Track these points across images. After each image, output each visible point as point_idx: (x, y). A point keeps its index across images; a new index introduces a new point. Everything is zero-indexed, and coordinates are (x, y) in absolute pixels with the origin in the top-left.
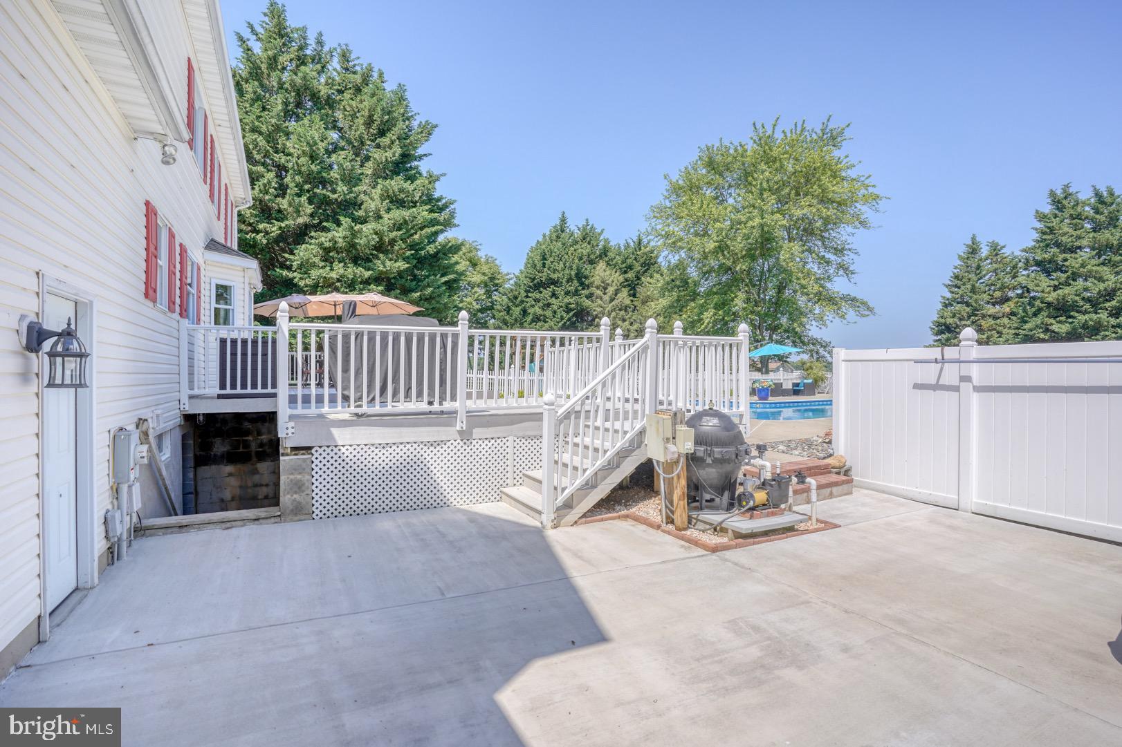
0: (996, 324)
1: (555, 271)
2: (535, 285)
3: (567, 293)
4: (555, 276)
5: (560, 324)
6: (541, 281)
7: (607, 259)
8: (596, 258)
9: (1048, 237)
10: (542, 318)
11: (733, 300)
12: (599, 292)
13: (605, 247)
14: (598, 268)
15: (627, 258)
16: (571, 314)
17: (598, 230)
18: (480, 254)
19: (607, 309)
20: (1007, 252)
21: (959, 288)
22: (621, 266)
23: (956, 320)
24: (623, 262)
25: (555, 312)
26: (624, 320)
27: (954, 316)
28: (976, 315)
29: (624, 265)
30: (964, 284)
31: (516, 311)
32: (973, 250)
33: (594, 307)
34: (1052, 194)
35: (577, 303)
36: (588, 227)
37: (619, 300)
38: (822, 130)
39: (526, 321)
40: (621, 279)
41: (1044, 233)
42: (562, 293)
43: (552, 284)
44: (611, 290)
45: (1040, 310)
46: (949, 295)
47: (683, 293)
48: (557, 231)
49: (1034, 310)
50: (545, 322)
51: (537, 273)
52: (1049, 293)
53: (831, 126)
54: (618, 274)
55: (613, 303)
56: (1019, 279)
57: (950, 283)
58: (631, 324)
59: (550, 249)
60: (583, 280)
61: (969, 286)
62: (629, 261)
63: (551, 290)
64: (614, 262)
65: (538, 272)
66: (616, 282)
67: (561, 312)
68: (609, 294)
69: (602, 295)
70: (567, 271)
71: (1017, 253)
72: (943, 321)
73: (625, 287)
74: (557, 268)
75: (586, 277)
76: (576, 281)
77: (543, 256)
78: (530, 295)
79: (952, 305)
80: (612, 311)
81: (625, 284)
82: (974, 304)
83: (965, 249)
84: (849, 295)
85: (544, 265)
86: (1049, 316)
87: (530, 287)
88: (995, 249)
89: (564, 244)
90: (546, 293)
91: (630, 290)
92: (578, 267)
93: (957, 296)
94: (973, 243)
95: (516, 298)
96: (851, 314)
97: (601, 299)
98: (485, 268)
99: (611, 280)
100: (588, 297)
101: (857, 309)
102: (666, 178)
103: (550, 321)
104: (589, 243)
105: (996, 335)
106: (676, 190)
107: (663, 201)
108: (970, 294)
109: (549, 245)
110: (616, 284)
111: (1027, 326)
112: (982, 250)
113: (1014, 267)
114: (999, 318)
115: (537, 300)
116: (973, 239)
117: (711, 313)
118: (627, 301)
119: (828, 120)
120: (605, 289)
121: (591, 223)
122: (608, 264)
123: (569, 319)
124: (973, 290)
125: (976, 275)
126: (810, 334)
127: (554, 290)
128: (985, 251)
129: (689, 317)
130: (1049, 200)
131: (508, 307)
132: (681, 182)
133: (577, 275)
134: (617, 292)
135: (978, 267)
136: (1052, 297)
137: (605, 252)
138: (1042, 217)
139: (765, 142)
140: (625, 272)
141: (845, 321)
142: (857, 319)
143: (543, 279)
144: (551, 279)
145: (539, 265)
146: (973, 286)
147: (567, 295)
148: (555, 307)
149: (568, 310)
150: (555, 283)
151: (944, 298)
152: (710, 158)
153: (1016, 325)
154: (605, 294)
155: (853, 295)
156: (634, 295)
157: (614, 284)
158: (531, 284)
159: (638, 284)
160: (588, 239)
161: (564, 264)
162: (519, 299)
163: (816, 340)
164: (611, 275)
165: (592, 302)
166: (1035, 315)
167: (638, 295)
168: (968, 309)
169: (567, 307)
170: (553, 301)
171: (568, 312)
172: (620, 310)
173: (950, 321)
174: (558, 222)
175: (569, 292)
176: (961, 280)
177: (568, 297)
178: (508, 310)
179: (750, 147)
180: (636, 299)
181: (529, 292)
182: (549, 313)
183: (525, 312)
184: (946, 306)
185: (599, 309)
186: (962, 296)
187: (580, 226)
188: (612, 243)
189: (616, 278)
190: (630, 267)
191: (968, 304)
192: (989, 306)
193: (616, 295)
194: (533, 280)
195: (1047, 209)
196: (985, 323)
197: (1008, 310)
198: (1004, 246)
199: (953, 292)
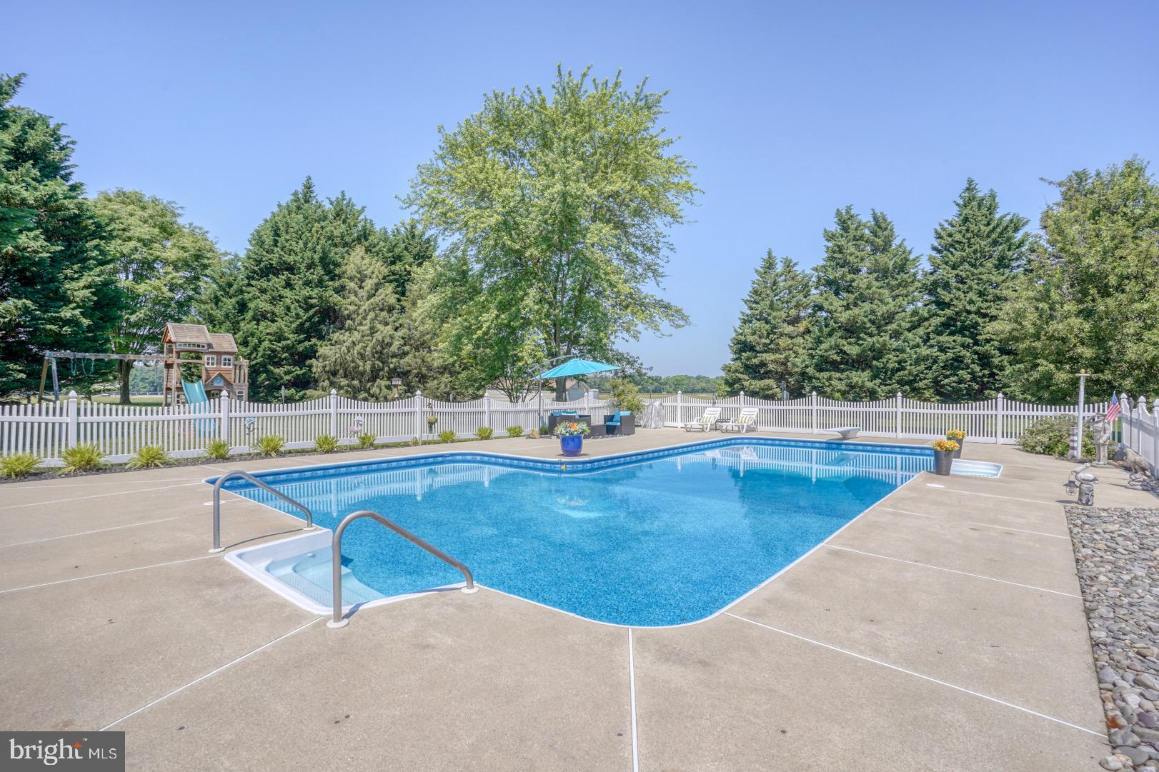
0: (793, 344)
1: (291, 251)
2: (261, 270)
3: (307, 283)
4: (290, 259)
5: (294, 325)
6: (271, 264)
7: (367, 244)
8: (353, 241)
9: (837, 257)
10: (269, 315)
11: (522, 299)
12: (352, 285)
13: (364, 228)
14: (353, 254)
15: (395, 246)
16: (311, 312)
17: (358, 207)
18: (180, 221)
19: (363, 308)
20: (798, 269)
21: (757, 303)
22: (386, 254)
23: (756, 337)
24: (389, 251)
25: (288, 309)
26: (386, 324)
27: (754, 334)
28: (775, 333)
29: (390, 254)
30: (763, 300)
31: (230, 304)
32: (770, 265)
33: (346, 305)
34: (838, 213)
35: (321, 298)
36: (345, 202)
37: (380, 298)
38: (637, 94)
39: (244, 319)
40: (385, 271)
41: (834, 252)
42: (301, 282)
43: (287, 269)
44: (369, 284)
45: (833, 330)
46: (749, 312)
47: (459, 289)
48: (297, 200)
49: (828, 329)
50: (273, 321)
51: (264, 253)
52: (841, 313)
53: (647, 91)
54: (379, 264)
55: (372, 300)
56: (811, 297)
57: (749, 299)
58: (396, 329)
59: (287, 223)
60: (332, 267)
61: (768, 303)
62: (397, 250)
63: (284, 277)
64: (377, 249)
65: (267, 252)
66: (376, 273)
67: (296, 309)
68: (366, 288)
69: (357, 289)
70: (308, 254)
71: (808, 271)
72: (743, 338)
73: (391, 281)
74: (295, 249)
75: (337, 265)
76: (320, 268)
77: (275, 231)
78: (253, 282)
79: (750, 322)
80: (370, 311)
81: (391, 278)
82: (773, 321)
83: (761, 263)
84: (662, 301)
85: (276, 242)
86: (841, 337)
87: (254, 272)
88: (788, 265)
89: (306, 218)
90: (277, 281)
91: (398, 286)
92: (323, 249)
93: (757, 312)
94: (769, 258)
95: (230, 285)
96: (665, 325)
97: (356, 295)
98: (187, 242)
99: (370, 270)
100: (337, 291)
101: (671, 318)
102: (439, 131)
103: (280, 320)
104: (344, 222)
105: (793, 355)
106: (452, 148)
107: (434, 161)
108: (769, 311)
109: (284, 217)
110: (377, 276)
111: (823, 347)
112: (777, 266)
113: (806, 286)
114: (793, 338)
115: (263, 291)
116: (770, 253)
117: (493, 315)
118: (392, 300)
119: (644, 84)
120: (362, 281)
121: (347, 197)
122: (368, 251)
123: (310, 319)
124: (771, 307)
125: (773, 291)
126: (614, 347)
127: (289, 279)
128: (779, 268)
129: (466, 320)
130: (836, 220)
131: (216, 297)
132: (460, 139)
133: (322, 259)
134: (377, 286)
135: (775, 283)
136: (844, 317)
137: (364, 235)
138: (830, 237)
139: (570, 94)
140: (393, 263)
141: (658, 334)
142: (673, 330)
143: (274, 262)
144: (285, 262)
145: (268, 241)
146: (772, 302)
147: (307, 285)
148: (288, 301)
149: (308, 307)
150: (291, 269)
151: (743, 313)
152: (499, 111)
153: (810, 346)
154: (361, 287)
155: (666, 301)
156: (403, 294)
157: (374, 276)
158: (256, 268)
159: (408, 280)
160: (343, 217)
161: (305, 244)
162: (235, 287)
163: (622, 355)
164: (371, 264)
165: (344, 298)
166: (830, 335)
167: (407, 294)
168: (767, 327)
169: (306, 303)
170: (287, 293)
171: (307, 310)
172: (382, 310)
173: (750, 338)
174: (300, 189)
175: (310, 283)
176: (760, 295)
177: (308, 289)
178: (217, 300)
179: (551, 98)
180: (404, 298)
181: (253, 278)
182: (279, 309)
183: (242, 307)
184: (745, 322)
185: (352, 308)
186: (761, 312)
187: (333, 199)
188: (377, 228)
189: (377, 268)
190: (399, 258)
191: (767, 322)
192: (785, 325)
193: (377, 290)
194: (259, 262)
195: (834, 228)
196: (783, 342)
197: (801, 329)
198: (796, 264)
199: (751, 308)
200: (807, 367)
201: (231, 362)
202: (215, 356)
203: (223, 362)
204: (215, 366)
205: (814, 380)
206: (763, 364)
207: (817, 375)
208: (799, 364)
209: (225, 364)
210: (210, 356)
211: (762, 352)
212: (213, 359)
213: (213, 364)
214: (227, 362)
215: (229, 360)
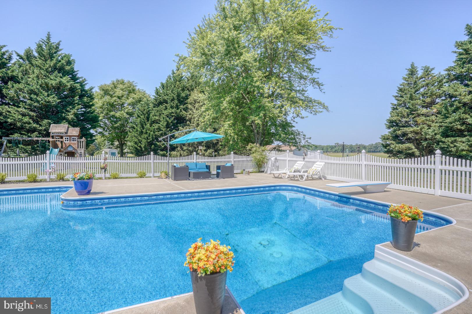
2: (158, 103)
5: (164, 125)
12: (191, 106)
20: (435, 72)
21: (402, 97)
28: (413, 114)
30: (405, 95)
32: (412, 72)
35: (177, 113)
42: (169, 107)
43: (165, 102)
44: (198, 105)
45: (458, 109)
46: (396, 103)
49: (453, 109)
57: (397, 95)
61: (409, 96)
63: (164, 105)
68: (196, 108)
69: (192, 108)
71: (443, 72)
72: (392, 119)
79: (397, 108)
80: (196, 117)
82: (411, 107)
83: (407, 72)
87: (156, 105)
88: (427, 71)
93: (401, 102)
94: (412, 68)
100: (184, 109)
105: (427, 128)
108: (409, 101)
111: (448, 120)
112: (418, 73)
113: (440, 82)
114: (429, 116)
116: (412, 65)
124: (411, 98)
127: (166, 106)
128: (420, 73)
135: (416, 83)
143: (161, 100)
144: (165, 99)
146: (412, 95)
149: (172, 117)
150: (167, 102)
151: (393, 104)
153: (440, 121)
158: (156, 103)
165: (187, 112)
166: (454, 112)
168: (408, 111)
169: (170, 115)
173: (396, 119)
175: (173, 107)
176: (403, 92)
177: (172, 109)
181: (155, 107)
184: (394, 109)
185: (190, 116)
186: (404, 102)
191: (407, 107)
192: (422, 108)
194: (157, 100)
196: (420, 120)
197: (435, 110)
198: (433, 69)
199: (398, 100)
200: (436, 134)
201: (76, 140)
202: (68, 137)
203: (72, 140)
204: (68, 142)
205: (440, 143)
206: (404, 134)
207: (443, 139)
208: (430, 133)
209: (73, 141)
210: (66, 137)
211: (404, 127)
212: (68, 138)
213: (68, 141)
214: (74, 140)
215: (75, 139)
